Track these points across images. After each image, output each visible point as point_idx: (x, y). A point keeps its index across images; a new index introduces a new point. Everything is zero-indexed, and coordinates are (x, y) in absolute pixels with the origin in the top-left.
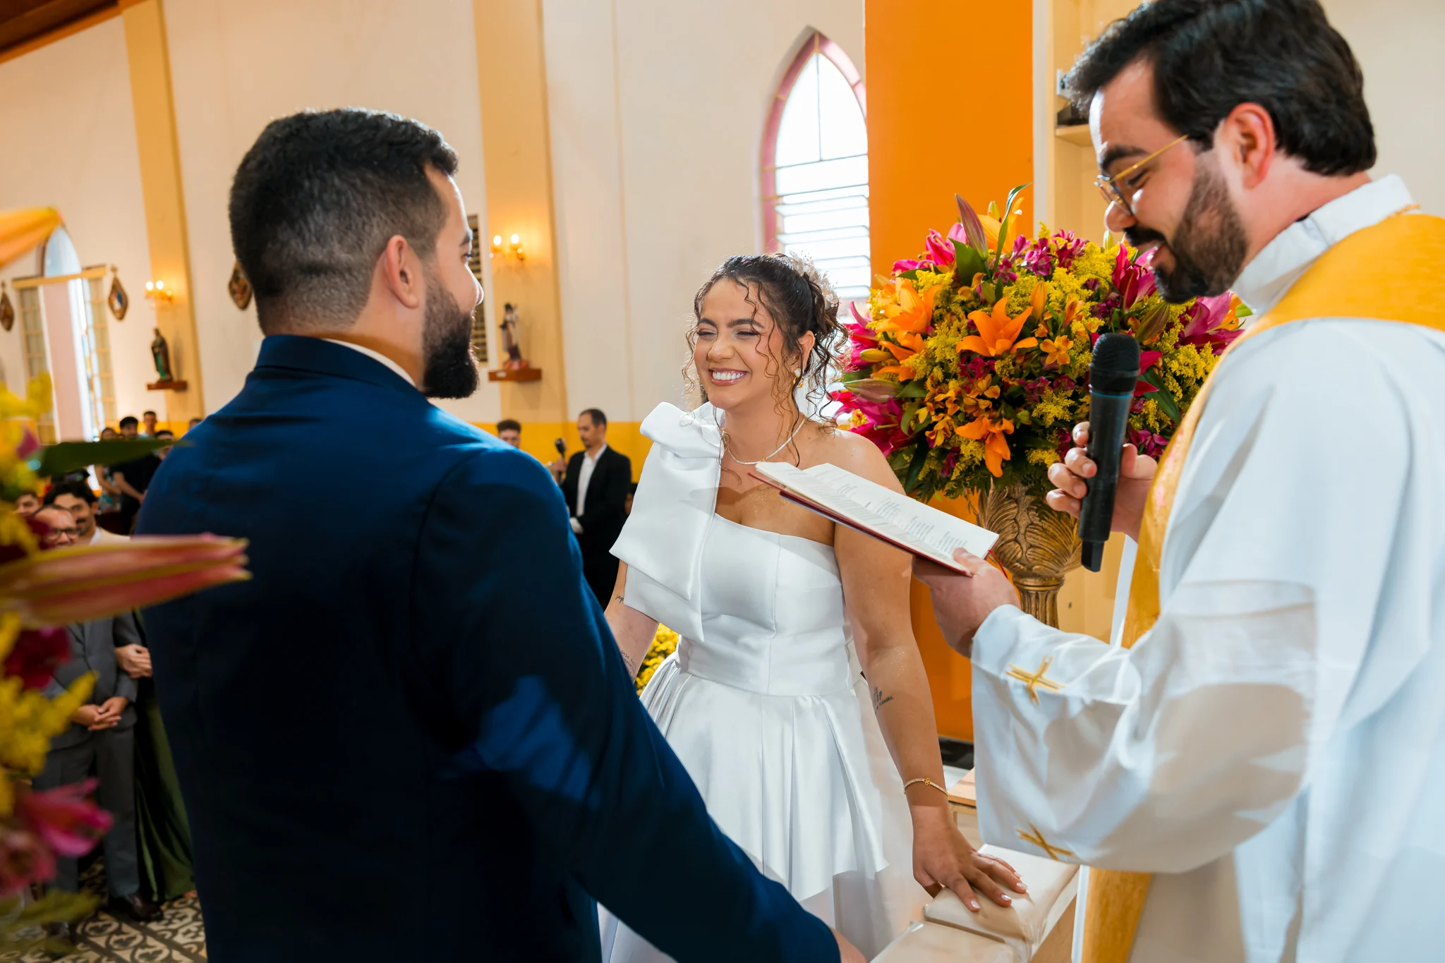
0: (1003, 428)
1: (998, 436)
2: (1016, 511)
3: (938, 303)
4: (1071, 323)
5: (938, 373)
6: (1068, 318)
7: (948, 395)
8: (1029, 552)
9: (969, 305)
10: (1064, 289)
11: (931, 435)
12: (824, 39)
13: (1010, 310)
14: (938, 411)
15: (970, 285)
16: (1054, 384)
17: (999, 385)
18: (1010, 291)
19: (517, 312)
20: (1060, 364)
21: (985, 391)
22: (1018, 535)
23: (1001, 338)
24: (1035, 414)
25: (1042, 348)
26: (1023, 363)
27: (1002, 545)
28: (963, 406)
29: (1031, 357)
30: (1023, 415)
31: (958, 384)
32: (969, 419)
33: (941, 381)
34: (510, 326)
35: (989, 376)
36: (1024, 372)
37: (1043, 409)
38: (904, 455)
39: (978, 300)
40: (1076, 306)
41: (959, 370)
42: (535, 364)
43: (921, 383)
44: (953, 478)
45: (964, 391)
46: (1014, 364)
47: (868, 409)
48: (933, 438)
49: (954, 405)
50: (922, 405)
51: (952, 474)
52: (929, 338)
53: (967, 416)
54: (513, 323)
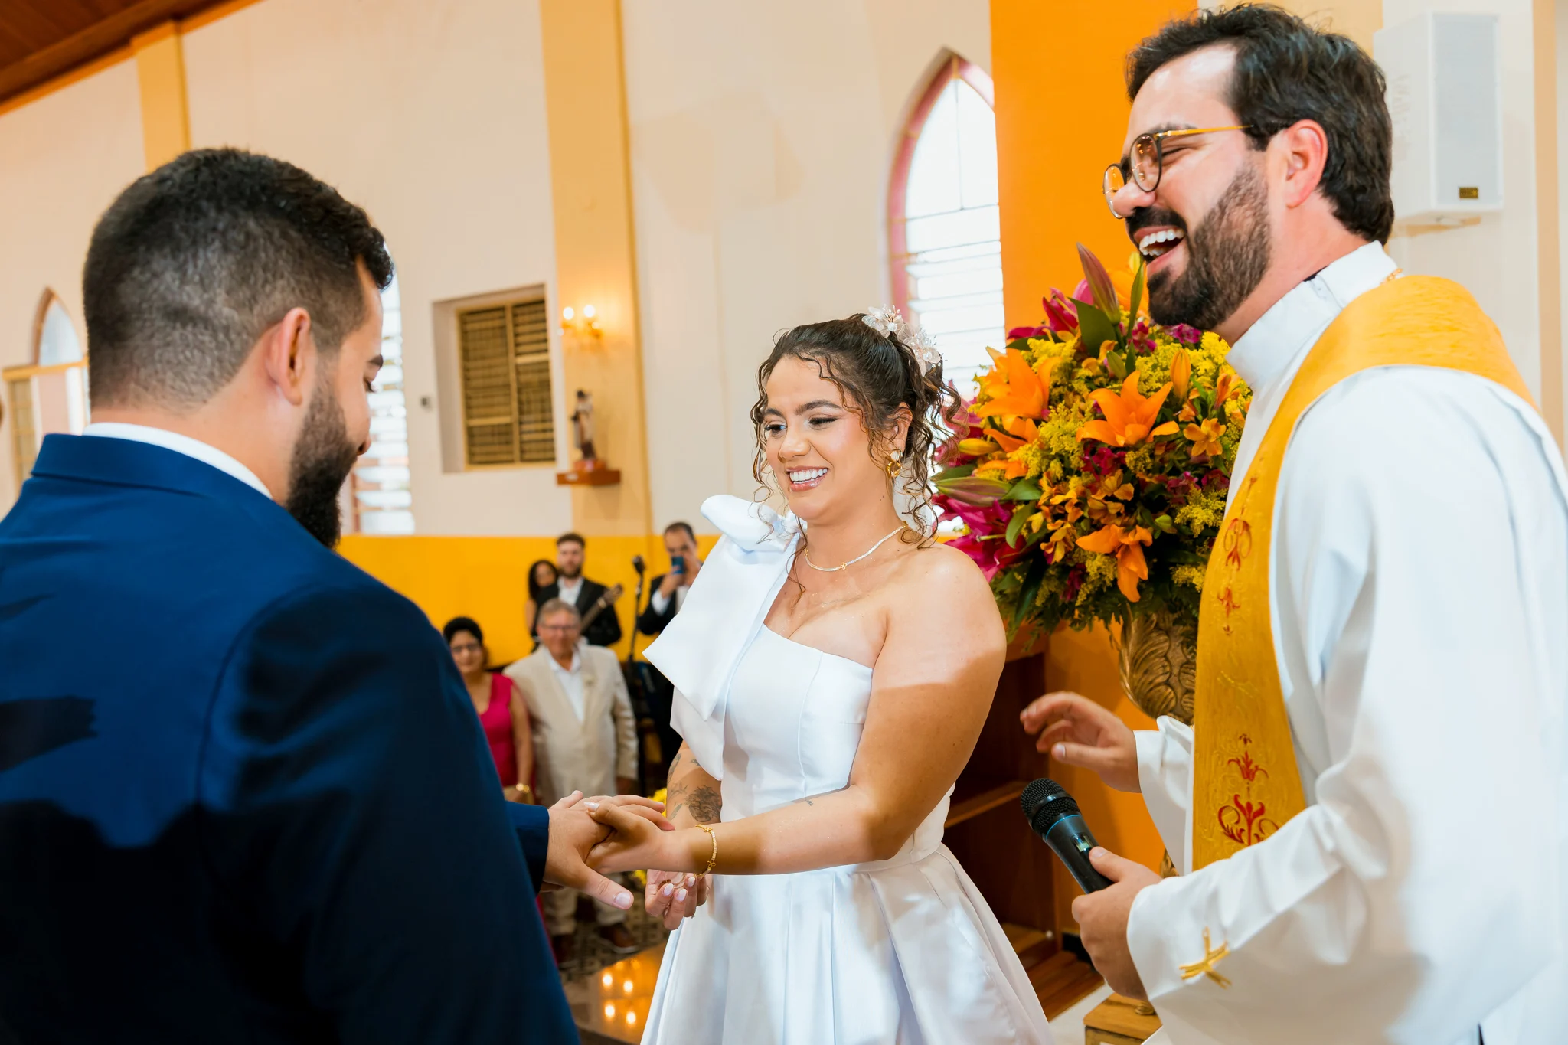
0: (1138, 537)
1: (1131, 548)
2: (1167, 644)
3: (1057, 379)
4: (1224, 403)
5: (1056, 468)
6: (1220, 397)
7: (1068, 496)
8: (1184, 699)
9: (1097, 382)
10: (1216, 360)
11: (1048, 547)
12: (963, 62)
13: (1146, 388)
14: (1056, 517)
15: (1097, 356)
16: (1203, 481)
17: (1132, 483)
18: (1146, 363)
19: (592, 401)
20: (1210, 454)
21: (1115, 491)
22: (1170, 676)
23: (1132, 423)
24: (1178, 520)
25: (1186, 434)
26: (1163, 454)
27: (1151, 689)
28: (1087, 510)
29: (1176, 446)
30: (1163, 520)
31: (1081, 482)
32: (1096, 526)
33: (1059, 478)
34: (583, 418)
35: (1119, 472)
36: (1166, 465)
37: (1188, 514)
38: (1016, 574)
39: (1106, 375)
40: (1230, 381)
41: (1082, 464)
42: (613, 464)
43: (1035, 483)
44: (1078, 603)
45: (1088, 492)
46: (1152, 456)
47: (970, 515)
48: (1050, 551)
49: (1075, 509)
50: (1037, 510)
51: (1077, 599)
52: (1043, 423)
53: (1094, 523)
54: (587, 413)
